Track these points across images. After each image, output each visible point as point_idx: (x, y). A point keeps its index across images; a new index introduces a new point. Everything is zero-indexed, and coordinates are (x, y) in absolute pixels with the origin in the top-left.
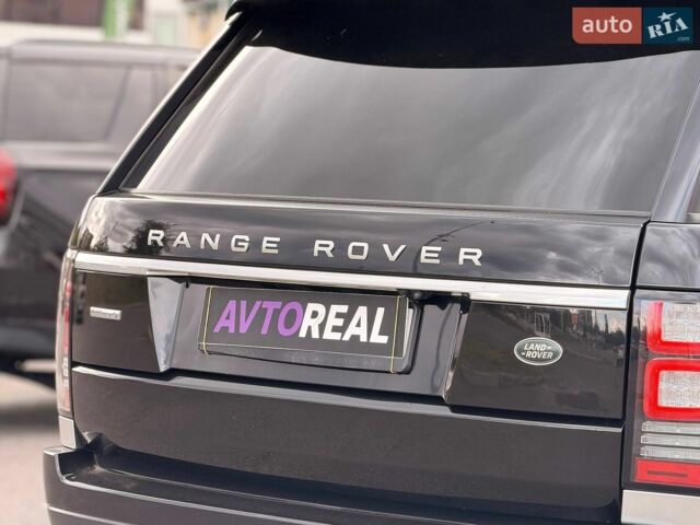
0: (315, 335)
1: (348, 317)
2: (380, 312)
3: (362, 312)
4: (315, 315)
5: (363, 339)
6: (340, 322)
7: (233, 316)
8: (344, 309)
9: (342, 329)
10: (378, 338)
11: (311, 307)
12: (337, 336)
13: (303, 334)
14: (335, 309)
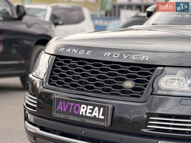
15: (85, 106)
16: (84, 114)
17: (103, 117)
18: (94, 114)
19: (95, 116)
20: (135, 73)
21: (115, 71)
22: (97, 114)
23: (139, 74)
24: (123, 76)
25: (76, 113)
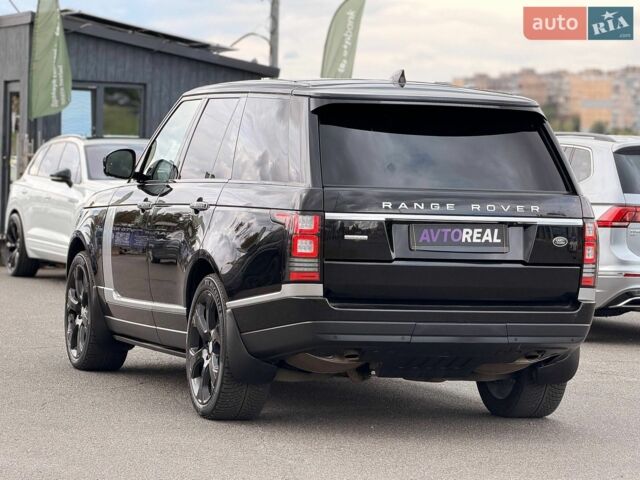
0: (469, 241)
1: (483, 233)
2: (496, 231)
3: (488, 231)
4: (467, 233)
5: (490, 241)
6: (479, 235)
7: (428, 235)
8: (480, 230)
9: (481, 238)
10: (496, 240)
11: (465, 230)
12: (479, 241)
13: (463, 240)
14: (476, 231)
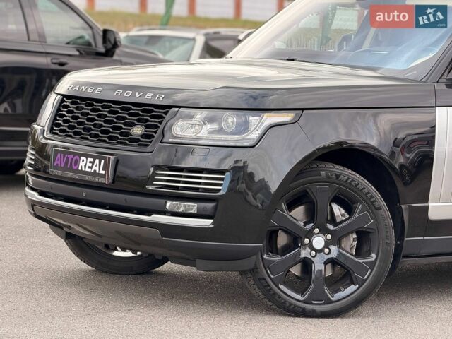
15: (85, 159)
16: (83, 169)
17: (103, 172)
18: (94, 168)
19: (95, 171)
20: (146, 116)
21: (125, 114)
22: (97, 169)
23: (151, 117)
24: (132, 120)
25: (75, 168)
